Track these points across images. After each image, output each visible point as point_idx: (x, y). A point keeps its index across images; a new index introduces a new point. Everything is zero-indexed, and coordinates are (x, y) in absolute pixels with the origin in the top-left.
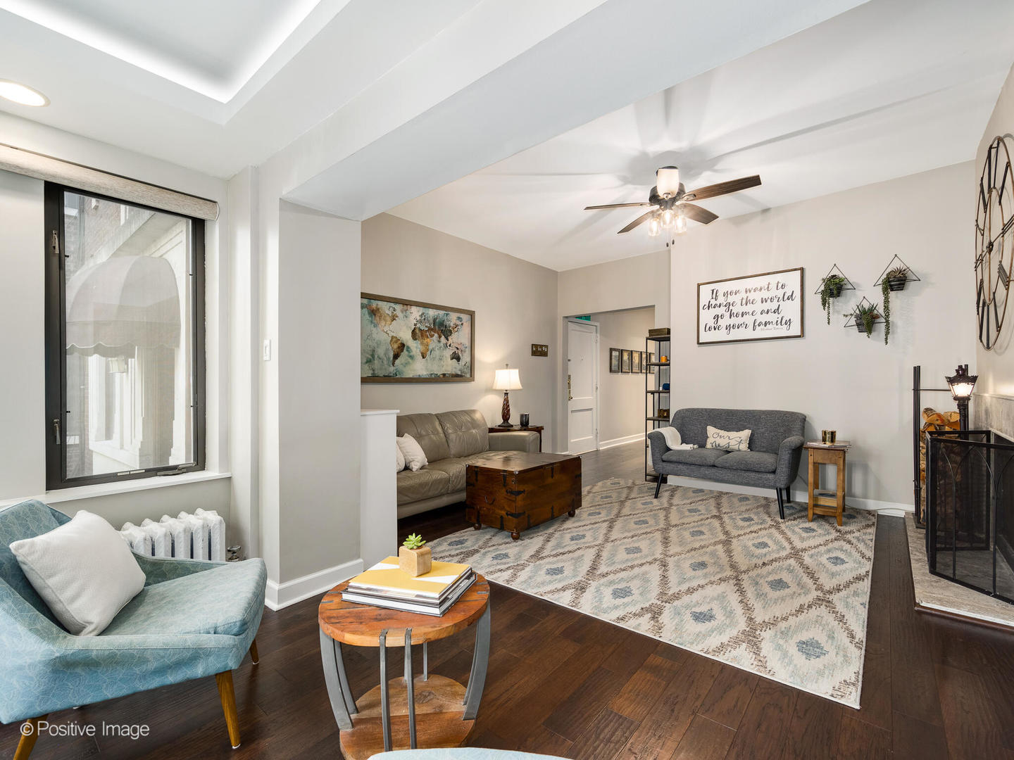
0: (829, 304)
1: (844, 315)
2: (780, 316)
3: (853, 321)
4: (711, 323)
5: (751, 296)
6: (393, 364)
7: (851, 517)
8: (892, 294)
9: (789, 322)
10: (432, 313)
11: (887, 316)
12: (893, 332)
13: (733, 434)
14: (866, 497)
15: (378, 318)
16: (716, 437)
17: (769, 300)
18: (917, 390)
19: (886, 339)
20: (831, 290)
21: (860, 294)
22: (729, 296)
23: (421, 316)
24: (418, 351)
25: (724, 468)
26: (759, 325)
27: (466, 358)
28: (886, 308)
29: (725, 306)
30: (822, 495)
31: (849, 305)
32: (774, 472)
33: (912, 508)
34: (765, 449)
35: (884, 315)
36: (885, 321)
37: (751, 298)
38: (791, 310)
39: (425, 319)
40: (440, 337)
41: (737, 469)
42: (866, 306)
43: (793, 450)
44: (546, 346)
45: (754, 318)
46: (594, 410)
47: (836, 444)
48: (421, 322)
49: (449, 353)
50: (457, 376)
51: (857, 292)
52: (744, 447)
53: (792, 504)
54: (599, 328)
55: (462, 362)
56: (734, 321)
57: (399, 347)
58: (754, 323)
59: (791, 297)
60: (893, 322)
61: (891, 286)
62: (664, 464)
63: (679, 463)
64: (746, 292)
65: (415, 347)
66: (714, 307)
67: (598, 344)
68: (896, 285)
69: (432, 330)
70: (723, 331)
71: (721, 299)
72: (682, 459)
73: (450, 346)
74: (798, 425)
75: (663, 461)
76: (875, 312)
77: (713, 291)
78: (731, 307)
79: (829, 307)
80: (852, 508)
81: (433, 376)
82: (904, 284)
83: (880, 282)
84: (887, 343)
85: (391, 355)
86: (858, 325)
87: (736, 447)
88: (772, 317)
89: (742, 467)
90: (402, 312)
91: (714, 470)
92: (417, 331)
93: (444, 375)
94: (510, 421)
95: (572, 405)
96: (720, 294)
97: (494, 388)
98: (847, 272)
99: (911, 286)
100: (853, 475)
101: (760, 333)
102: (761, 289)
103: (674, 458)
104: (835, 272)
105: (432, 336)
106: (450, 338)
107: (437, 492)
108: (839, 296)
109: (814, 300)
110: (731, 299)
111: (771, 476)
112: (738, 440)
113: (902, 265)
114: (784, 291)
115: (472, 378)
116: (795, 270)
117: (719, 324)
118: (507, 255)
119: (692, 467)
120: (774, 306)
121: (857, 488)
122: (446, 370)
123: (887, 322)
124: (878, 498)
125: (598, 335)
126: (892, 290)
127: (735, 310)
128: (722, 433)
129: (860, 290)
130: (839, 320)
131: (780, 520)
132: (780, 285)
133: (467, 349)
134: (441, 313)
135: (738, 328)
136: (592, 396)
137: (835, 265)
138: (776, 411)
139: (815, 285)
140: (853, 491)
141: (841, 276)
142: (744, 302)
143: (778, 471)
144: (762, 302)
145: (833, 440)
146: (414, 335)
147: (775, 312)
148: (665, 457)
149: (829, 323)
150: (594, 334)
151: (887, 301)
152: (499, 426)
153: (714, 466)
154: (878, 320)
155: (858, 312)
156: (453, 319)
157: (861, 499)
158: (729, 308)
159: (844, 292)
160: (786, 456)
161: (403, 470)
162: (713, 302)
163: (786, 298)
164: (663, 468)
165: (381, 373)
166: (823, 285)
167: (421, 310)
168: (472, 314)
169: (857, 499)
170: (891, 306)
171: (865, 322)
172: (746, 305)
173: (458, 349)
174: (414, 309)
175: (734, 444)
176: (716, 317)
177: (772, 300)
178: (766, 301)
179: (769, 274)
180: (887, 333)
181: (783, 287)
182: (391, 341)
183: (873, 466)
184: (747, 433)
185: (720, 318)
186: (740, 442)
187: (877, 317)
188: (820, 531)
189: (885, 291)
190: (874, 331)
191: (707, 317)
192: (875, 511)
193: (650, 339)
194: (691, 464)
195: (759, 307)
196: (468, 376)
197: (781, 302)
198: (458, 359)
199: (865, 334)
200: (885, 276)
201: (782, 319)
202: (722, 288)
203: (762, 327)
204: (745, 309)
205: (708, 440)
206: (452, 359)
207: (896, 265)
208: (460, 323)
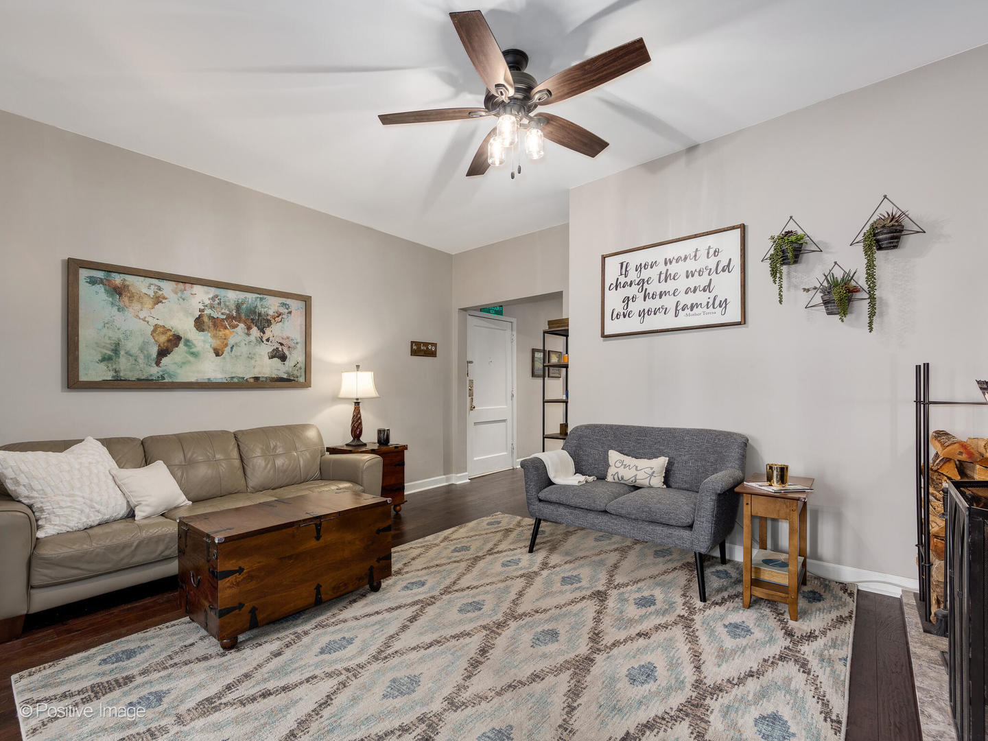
0: (781, 272)
1: (804, 289)
2: (712, 295)
3: (818, 299)
4: (620, 309)
5: (673, 268)
6: (158, 363)
7: (815, 597)
8: (880, 255)
9: (724, 304)
10: (232, 296)
11: (872, 287)
12: (882, 315)
13: (643, 463)
14: (839, 561)
15: (126, 299)
16: (621, 466)
17: (696, 274)
18: (923, 403)
19: (871, 323)
20: (783, 251)
21: (828, 259)
22: (643, 269)
23: (213, 299)
24: (208, 346)
25: (619, 516)
26: (683, 310)
27: (296, 357)
28: (871, 276)
29: (638, 284)
30: (767, 562)
31: (813, 272)
32: (690, 527)
33: (914, 585)
34: (686, 486)
35: (866, 287)
36: (867, 296)
37: (672, 272)
38: (728, 286)
39: (220, 304)
40: (249, 328)
41: (636, 519)
42: (839, 274)
43: (719, 495)
44: (435, 345)
45: (675, 299)
46: (509, 422)
47: (790, 486)
48: (212, 307)
49: (266, 349)
50: (281, 380)
51: (825, 256)
52: (657, 481)
53: (727, 567)
54: (515, 325)
55: (290, 363)
56: (651, 304)
57: (169, 341)
58: (677, 306)
59: (727, 268)
60: (881, 298)
61: (878, 241)
62: (541, 505)
63: (560, 504)
64: (666, 264)
65: (203, 341)
66: (624, 287)
67: (515, 342)
68: (886, 239)
69: (234, 318)
70: (636, 318)
71: (633, 276)
72: (563, 499)
73: (268, 340)
74: (735, 453)
75: (540, 500)
76: (853, 283)
77: (622, 264)
78: (645, 284)
79: (781, 278)
80: (818, 578)
81: (236, 380)
82: (898, 238)
83: (861, 238)
84: (871, 330)
85: (154, 351)
86: (826, 303)
87: (646, 482)
88: (701, 297)
89: (644, 516)
90: (176, 293)
91: (605, 518)
92: (206, 319)
93: (257, 379)
94: (363, 439)
95: (472, 417)
96: (632, 268)
97: (340, 396)
98: (809, 227)
99: (909, 242)
100: (820, 527)
101: (684, 320)
102: (686, 258)
103: (553, 498)
104: (792, 227)
105: (235, 327)
106: (268, 331)
107: (153, 556)
108: (795, 262)
109: (759, 270)
110: (645, 274)
111: (686, 534)
112: (649, 470)
113: (895, 209)
114: (717, 259)
115: (307, 384)
116: (733, 228)
117: (629, 309)
118: (367, 228)
119: (576, 512)
120: (703, 281)
121: (826, 546)
122: (260, 373)
123: (872, 298)
124: (859, 564)
125: (515, 333)
126: (880, 248)
127: (651, 289)
128: (629, 460)
129: (827, 253)
130: (797, 299)
131: (699, 604)
132: (712, 252)
133: (299, 346)
134: (251, 297)
135: (655, 314)
136: (507, 405)
137: (791, 217)
138: (707, 431)
139: (761, 247)
140: (820, 550)
141: (800, 232)
142: (663, 277)
143: (695, 526)
144: (687, 277)
145: (783, 478)
146: (199, 324)
147: (704, 290)
148: (542, 495)
149: (781, 302)
150: (509, 332)
151: (871, 266)
152: (347, 445)
153: (605, 512)
154: (858, 295)
155: (825, 284)
156: (272, 306)
157: (832, 565)
158: (643, 286)
159: (805, 257)
160: (708, 505)
161: (121, 519)
162: (622, 280)
163: (720, 269)
164: (540, 510)
165: (132, 376)
166: (773, 249)
167: (213, 291)
168: (306, 301)
169: (825, 564)
170: (878, 272)
171: (836, 297)
172: (666, 281)
173: (282, 344)
174: (197, 289)
175: (642, 479)
176: (627, 300)
177: (700, 273)
178: (693, 276)
179: (696, 236)
180: (872, 314)
181: (716, 253)
182: (154, 331)
183: (850, 515)
184: (662, 461)
185: (631, 301)
186: (651, 475)
187: (856, 290)
188: (758, 634)
189: (868, 251)
190: (851, 313)
191: (614, 300)
192: (853, 584)
193: (548, 332)
194: (576, 508)
195: (682, 283)
196: (302, 380)
197: (714, 276)
198: (283, 358)
199: (838, 317)
200: (867, 228)
201: (715, 299)
202: (634, 259)
203: (687, 311)
204: (664, 287)
205: (609, 470)
206: (272, 357)
207: (886, 209)
208: (286, 311)
